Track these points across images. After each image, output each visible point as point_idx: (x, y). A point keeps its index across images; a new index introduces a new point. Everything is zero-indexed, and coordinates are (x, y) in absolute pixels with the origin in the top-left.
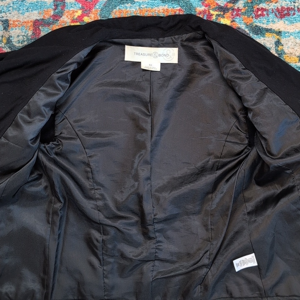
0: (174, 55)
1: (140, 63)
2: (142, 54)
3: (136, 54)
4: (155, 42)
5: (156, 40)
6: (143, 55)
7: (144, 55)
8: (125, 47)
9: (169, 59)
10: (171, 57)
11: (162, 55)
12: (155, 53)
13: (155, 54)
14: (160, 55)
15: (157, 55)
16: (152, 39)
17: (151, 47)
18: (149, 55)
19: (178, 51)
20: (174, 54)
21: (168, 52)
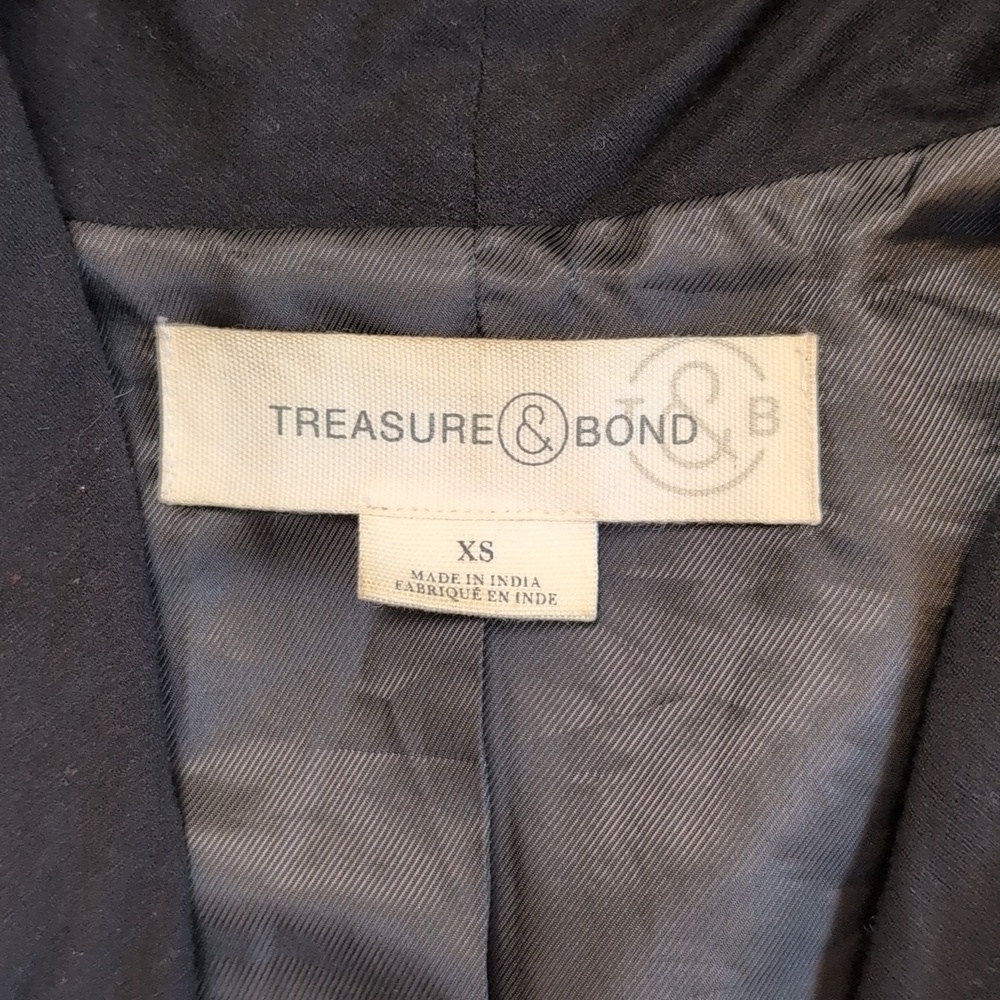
0: (764, 424)
1: (352, 521)
2: (363, 424)
3: (289, 418)
4: (515, 266)
5: (536, 252)
6: (378, 427)
7: (393, 427)
8: (150, 343)
9: (708, 477)
10: (723, 446)
11: (619, 430)
12: (533, 401)
13: (533, 417)
14: (586, 431)
15: (553, 429)
16: (496, 239)
17: (479, 333)
18: (449, 426)
19: (822, 370)
20: (763, 408)
21: (694, 390)
